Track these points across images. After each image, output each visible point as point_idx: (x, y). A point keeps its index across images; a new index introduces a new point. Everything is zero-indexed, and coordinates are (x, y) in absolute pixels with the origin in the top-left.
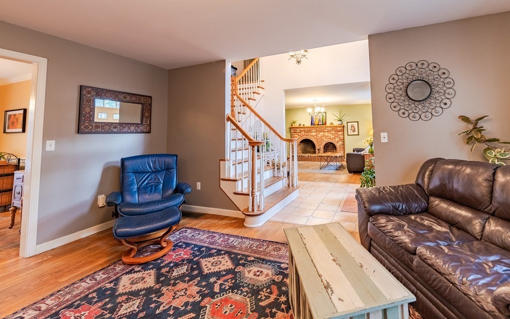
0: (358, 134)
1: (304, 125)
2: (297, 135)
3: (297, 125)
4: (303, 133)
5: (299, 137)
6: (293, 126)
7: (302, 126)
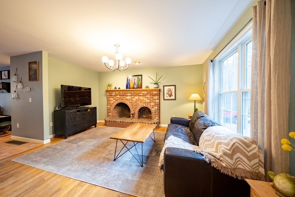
0: (175, 99)
1: (119, 88)
2: (112, 99)
3: (113, 88)
4: (118, 96)
5: (114, 101)
6: (109, 89)
7: (117, 89)
